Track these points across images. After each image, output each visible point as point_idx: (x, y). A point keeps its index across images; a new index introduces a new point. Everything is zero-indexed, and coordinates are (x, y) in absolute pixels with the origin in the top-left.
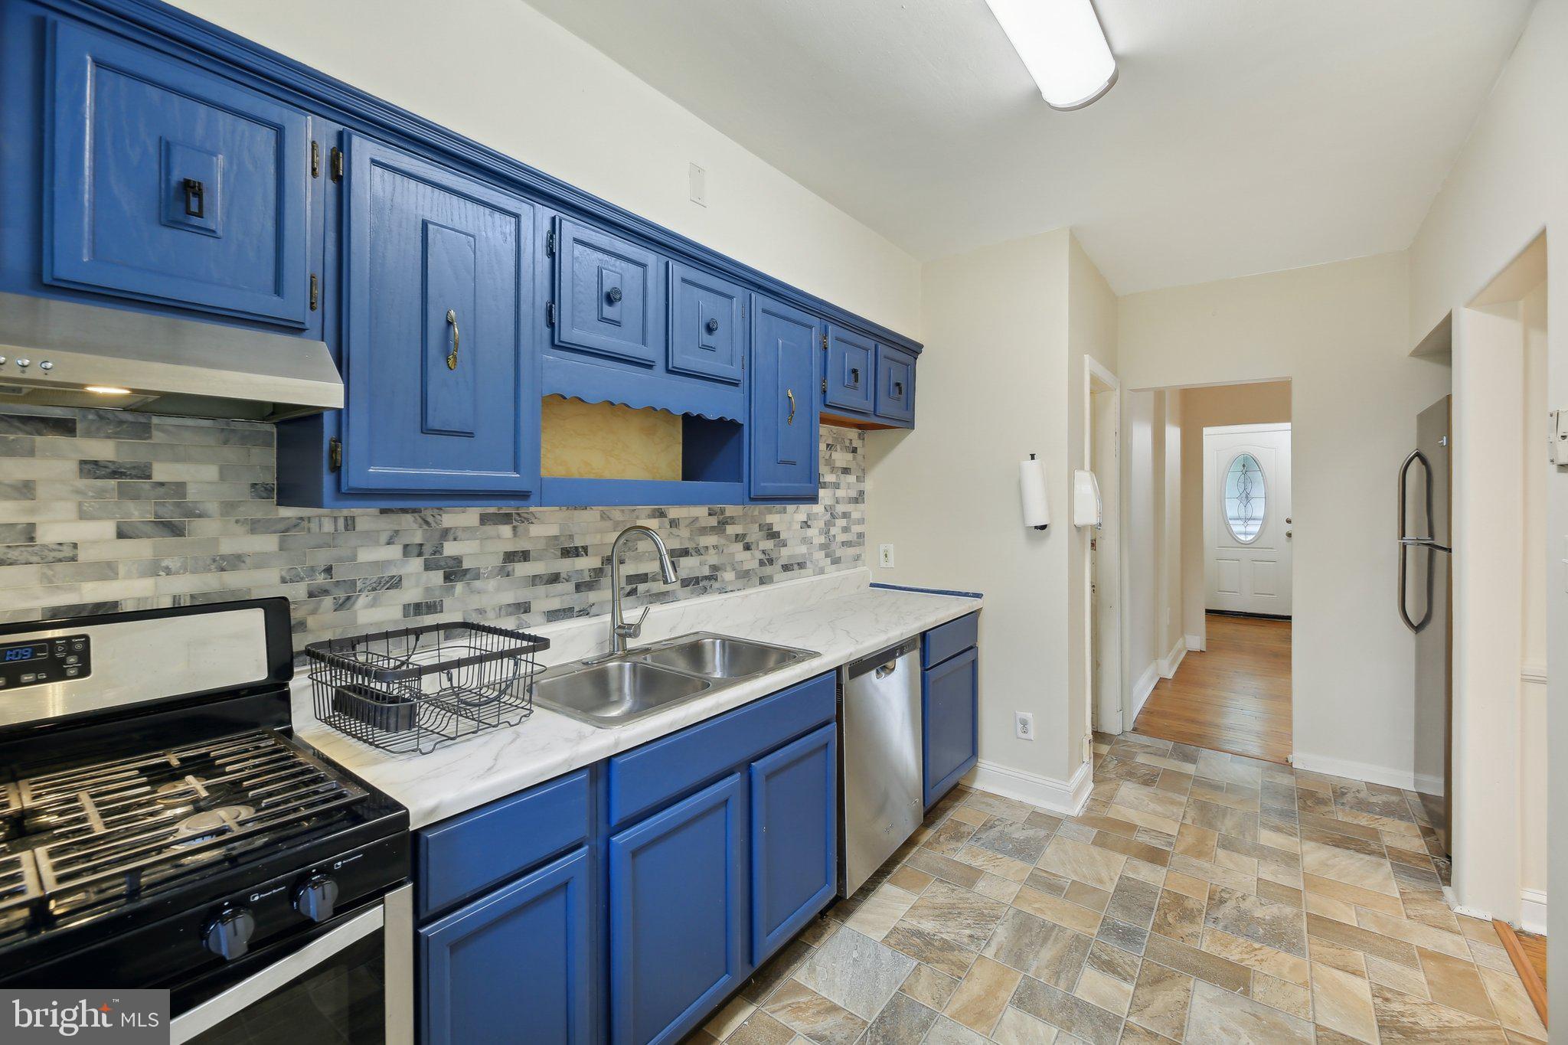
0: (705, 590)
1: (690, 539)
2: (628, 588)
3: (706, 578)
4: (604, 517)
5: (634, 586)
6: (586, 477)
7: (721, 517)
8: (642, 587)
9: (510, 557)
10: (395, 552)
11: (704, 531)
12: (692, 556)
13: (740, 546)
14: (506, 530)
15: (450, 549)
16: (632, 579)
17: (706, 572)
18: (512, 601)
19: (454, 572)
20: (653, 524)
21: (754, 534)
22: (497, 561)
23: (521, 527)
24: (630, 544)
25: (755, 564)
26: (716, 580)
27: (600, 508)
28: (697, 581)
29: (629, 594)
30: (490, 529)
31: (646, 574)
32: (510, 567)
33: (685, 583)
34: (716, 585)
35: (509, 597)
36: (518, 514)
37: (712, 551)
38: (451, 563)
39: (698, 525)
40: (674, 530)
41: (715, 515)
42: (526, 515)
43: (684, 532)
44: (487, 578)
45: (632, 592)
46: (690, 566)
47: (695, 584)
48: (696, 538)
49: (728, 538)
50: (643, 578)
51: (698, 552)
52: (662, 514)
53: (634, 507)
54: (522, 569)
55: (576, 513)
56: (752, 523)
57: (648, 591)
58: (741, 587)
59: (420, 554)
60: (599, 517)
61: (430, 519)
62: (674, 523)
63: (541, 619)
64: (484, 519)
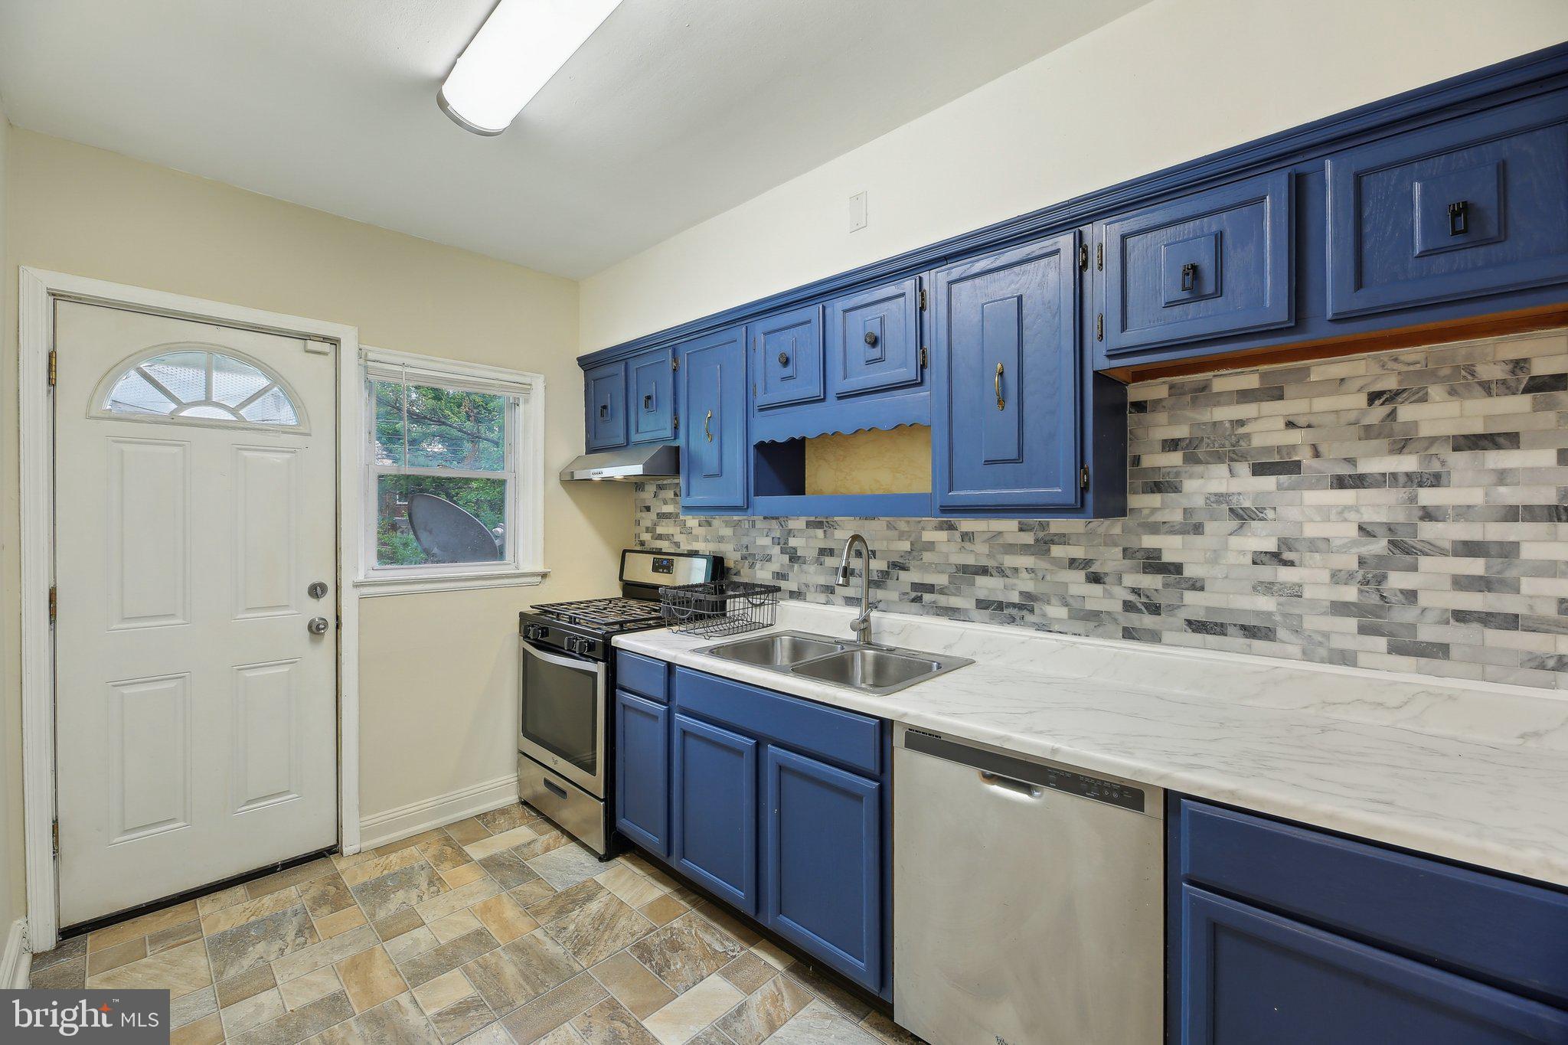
0: (1012, 620)
1: (990, 556)
2: (913, 595)
3: (1014, 605)
4: (890, 527)
5: (919, 594)
6: (877, 493)
7: (1041, 534)
8: (927, 597)
9: (823, 552)
10: (767, 541)
11: (1012, 549)
12: (991, 575)
13: (1081, 575)
14: (820, 533)
15: (793, 542)
16: (915, 586)
17: (1015, 598)
18: (823, 583)
19: (794, 557)
20: (942, 536)
21: (1110, 560)
22: (815, 553)
23: (829, 531)
24: (914, 553)
25: (1118, 607)
26: (1032, 611)
27: (888, 519)
28: (1000, 606)
29: (914, 600)
30: (811, 532)
31: (933, 586)
32: (823, 558)
33: (982, 604)
34: (1030, 618)
35: (822, 580)
36: (827, 522)
37: (1024, 575)
38: (792, 551)
39: (1001, 541)
40: (967, 545)
41: (1031, 530)
42: (832, 523)
43: (981, 548)
44: (809, 564)
45: (918, 600)
46: (987, 587)
47: (995, 609)
48: (998, 556)
49: (1057, 562)
50: (930, 588)
51: (1001, 572)
52: (951, 527)
53: (919, 519)
54: (830, 562)
55: (867, 522)
56: (1106, 545)
57: (934, 602)
58: (1081, 630)
59: (779, 544)
60: (885, 528)
61: (783, 523)
62: (967, 537)
63: (842, 601)
64: (809, 524)
